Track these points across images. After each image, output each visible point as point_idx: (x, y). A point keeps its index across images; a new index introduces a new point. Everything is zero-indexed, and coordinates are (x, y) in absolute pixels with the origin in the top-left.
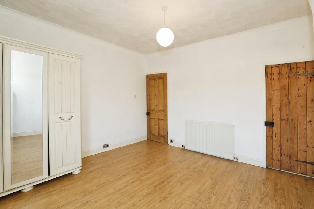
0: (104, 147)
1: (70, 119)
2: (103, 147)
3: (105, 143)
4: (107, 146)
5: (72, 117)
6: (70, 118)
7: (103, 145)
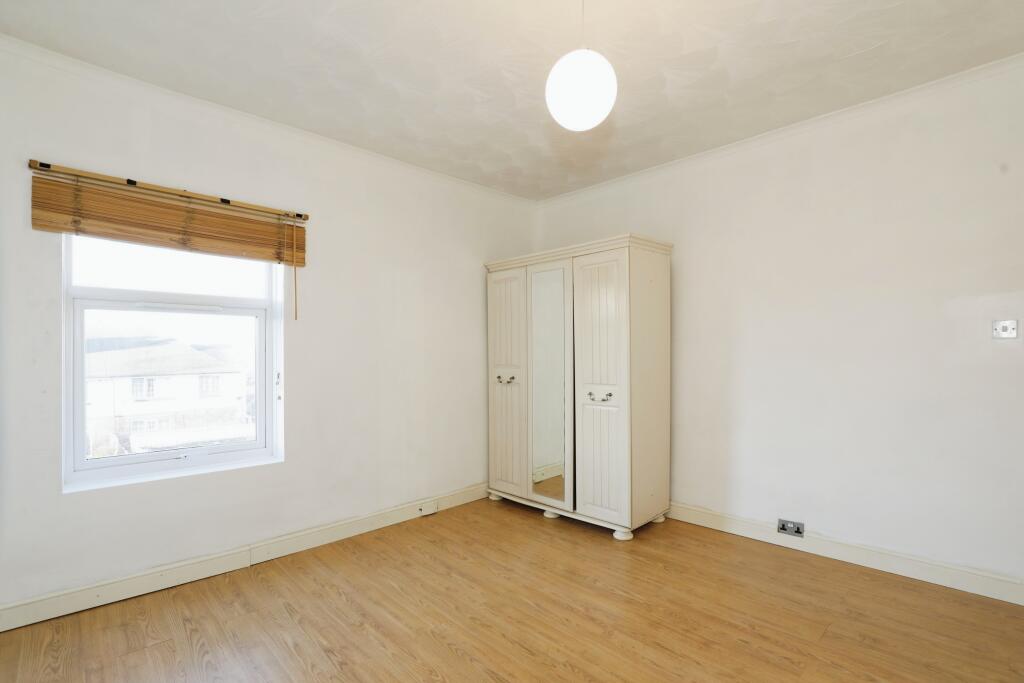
0: (783, 528)
1: (604, 400)
2: (776, 527)
3: (792, 517)
4: (798, 531)
5: (610, 395)
6: (605, 398)
7: (780, 520)
